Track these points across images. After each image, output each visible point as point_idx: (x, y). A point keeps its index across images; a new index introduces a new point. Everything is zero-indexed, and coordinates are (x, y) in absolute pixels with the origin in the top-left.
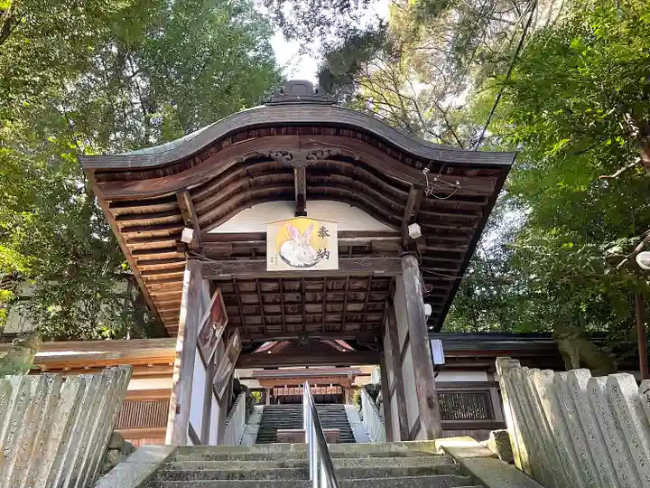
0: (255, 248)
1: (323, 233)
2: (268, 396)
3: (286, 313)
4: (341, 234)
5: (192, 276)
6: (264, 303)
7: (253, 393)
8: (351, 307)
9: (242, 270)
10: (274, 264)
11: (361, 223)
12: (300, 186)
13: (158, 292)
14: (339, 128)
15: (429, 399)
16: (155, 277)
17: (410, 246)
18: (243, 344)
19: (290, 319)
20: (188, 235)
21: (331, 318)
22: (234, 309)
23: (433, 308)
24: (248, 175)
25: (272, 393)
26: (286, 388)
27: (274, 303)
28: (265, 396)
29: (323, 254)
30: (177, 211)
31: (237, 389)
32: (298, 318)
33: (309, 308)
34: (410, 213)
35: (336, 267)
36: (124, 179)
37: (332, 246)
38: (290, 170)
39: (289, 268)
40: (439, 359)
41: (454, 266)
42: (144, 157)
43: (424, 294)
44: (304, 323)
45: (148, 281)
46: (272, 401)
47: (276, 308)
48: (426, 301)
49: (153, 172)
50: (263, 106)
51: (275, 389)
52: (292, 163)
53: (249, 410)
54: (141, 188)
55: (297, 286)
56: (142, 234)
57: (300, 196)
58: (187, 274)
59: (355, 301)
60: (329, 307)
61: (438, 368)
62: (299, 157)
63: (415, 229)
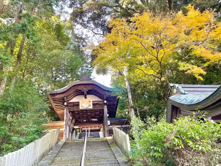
0: (77, 104)
1: (90, 102)
2: (81, 130)
3: (84, 115)
4: (93, 101)
5: (66, 111)
6: (79, 113)
7: (77, 130)
8: (97, 113)
9: (75, 109)
10: (81, 108)
11: (96, 99)
12: (85, 93)
13: (59, 112)
14: (92, 84)
15: (107, 131)
16: (58, 109)
17: (105, 104)
18: (75, 121)
19: (85, 115)
20: (65, 104)
21: (93, 115)
22: (73, 114)
23: (109, 115)
24: (76, 92)
25: (82, 129)
26: (85, 128)
27: (81, 113)
28: (80, 130)
29: (90, 106)
30: (64, 101)
31: (74, 129)
32: (86, 115)
33: (88, 113)
34: (105, 98)
35: (92, 108)
36: (55, 95)
37: (91, 104)
38: (84, 92)
39: (84, 108)
40: (109, 124)
41: (115, 106)
42: (58, 91)
43: (108, 112)
44: (87, 116)
45: (57, 110)
46: (82, 131)
47: (82, 114)
48: (108, 114)
49: (59, 94)
50: (78, 81)
51: (83, 128)
52: (84, 91)
53: (76, 134)
54: (57, 96)
55: (86, 111)
56: (57, 103)
57: (86, 95)
58: (65, 110)
59: (97, 112)
60: (92, 113)
61: (109, 126)
62: (85, 90)
63: (105, 102)
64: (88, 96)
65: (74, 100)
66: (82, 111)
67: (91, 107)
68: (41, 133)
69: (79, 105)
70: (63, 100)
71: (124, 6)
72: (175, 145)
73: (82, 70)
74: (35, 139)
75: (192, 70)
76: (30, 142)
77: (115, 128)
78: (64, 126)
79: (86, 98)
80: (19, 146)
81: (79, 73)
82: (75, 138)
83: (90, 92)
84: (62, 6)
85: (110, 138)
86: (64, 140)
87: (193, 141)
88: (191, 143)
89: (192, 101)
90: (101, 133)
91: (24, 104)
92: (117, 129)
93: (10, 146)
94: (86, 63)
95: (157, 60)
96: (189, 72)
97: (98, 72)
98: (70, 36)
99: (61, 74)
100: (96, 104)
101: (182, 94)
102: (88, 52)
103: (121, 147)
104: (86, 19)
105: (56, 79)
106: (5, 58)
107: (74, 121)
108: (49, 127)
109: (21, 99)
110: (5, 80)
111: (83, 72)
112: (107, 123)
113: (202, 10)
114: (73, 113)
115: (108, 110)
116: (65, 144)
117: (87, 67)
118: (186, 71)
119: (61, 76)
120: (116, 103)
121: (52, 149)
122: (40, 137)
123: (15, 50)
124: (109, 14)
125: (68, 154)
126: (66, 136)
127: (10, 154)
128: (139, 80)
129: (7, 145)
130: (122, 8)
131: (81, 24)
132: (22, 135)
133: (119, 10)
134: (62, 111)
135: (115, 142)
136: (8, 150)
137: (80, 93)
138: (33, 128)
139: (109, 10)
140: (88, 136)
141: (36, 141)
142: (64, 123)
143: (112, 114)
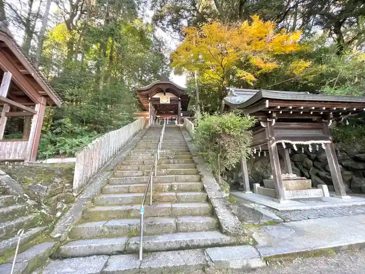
0: (158, 100)
4: (170, 98)
5: (150, 104)
7: (159, 118)
9: (157, 103)
11: (173, 96)
12: (164, 91)
13: (145, 105)
14: (169, 84)
15: (180, 120)
17: (179, 100)
19: (164, 108)
20: (150, 99)
24: (157, 90)
31: (156, 118)
33: (167, 107)
34: (179, 96)
36: (141, 91)
37: (169, 100)
40: (182, 115)
42: (143, 89)
44: (166, 109)
45: (144, 103)
47: (162, 107)
48: (181, 108)
49: (145, 91)
50: (159, 80)
53: (158, 121)
54: (143, 93)
55: (164, 105)
56: (143, 98)
59: (173, 106)
60: (170, 107)
61: (182, 117)
62: (164, 88)
63: (180, 99)
64: (166, 93)
65: (156, 96)
66: (162, 104)
67: (169, 102)
68: (133, 119)
69: (159, 100)
70: (147, 96)
71: (200, 11)
72: (217, 131)
73: (162, 71)
74: (128, 123)
75: (247, 77)
76: (125, 125)
77: (186, 119)
78: (149, 115)
79: (165, 95)
80: (118, 127)
81: (160, 73)
82: (158, 124)
83: (168, 91)
84: (144, 9)
85: (182, 125)
86: (149, 125)
87: (228, 129)
88: (227, 130)
89: (239, 101)
90: (176, 122)
91: (119, 97)
92: (187, 119)
93: (112, 127)
94: (165, 64)
95: (222, 66)
96: (243, 78)
97: (175, 73)
98: (152, 39)
99: (146, 74)
100: (173, 100)
101: (234, 96)
102: (167, 55)
103: (188, 132)
104: (165, 23)
105: (141, 78)
106: (101, 60)
107: (156, 112)
108: (138, 116)
109: (116, 94)
110: (103, 78)
111: (163, 72)
112: (180, 115)
113: (265, 20)
114: (155, 106)
115: (181, 105)
116: (150, 127)
117: (166, 68)
118: (242, 77)
119: (145, 76)
120: (188, 100)
121: (141, 130)
122: (132, 122)
123: (107, 52)
124: (186, 18)
125: (152, 134)
126: (151, 122)
127: (113, 132)
128: (206, 83)
129: (110, 126)
130: (198, 12)
131: (161, 27)
132: (119, 119)
133: (195, 14)
134: (147, 104)
135: (185, 128)
136: (111, 129)
137: (160, 91)
138: (127, 115)
139: (186, 14)
140: (166, 123)
141: (129, 124)
142: (149, 113)
143: (184, 108)
